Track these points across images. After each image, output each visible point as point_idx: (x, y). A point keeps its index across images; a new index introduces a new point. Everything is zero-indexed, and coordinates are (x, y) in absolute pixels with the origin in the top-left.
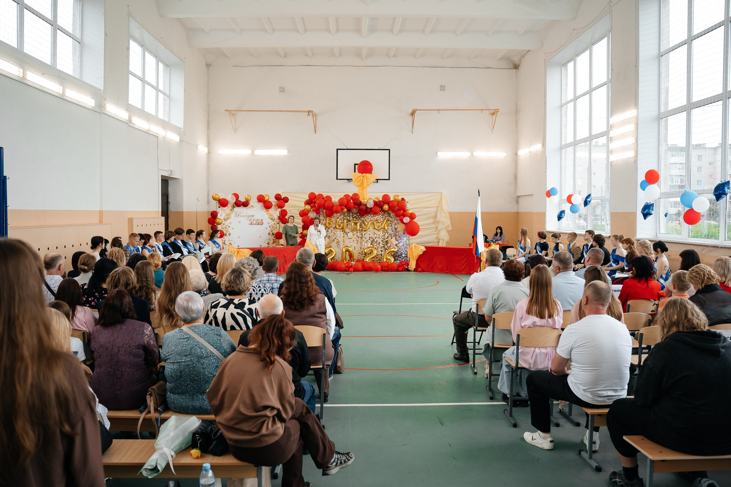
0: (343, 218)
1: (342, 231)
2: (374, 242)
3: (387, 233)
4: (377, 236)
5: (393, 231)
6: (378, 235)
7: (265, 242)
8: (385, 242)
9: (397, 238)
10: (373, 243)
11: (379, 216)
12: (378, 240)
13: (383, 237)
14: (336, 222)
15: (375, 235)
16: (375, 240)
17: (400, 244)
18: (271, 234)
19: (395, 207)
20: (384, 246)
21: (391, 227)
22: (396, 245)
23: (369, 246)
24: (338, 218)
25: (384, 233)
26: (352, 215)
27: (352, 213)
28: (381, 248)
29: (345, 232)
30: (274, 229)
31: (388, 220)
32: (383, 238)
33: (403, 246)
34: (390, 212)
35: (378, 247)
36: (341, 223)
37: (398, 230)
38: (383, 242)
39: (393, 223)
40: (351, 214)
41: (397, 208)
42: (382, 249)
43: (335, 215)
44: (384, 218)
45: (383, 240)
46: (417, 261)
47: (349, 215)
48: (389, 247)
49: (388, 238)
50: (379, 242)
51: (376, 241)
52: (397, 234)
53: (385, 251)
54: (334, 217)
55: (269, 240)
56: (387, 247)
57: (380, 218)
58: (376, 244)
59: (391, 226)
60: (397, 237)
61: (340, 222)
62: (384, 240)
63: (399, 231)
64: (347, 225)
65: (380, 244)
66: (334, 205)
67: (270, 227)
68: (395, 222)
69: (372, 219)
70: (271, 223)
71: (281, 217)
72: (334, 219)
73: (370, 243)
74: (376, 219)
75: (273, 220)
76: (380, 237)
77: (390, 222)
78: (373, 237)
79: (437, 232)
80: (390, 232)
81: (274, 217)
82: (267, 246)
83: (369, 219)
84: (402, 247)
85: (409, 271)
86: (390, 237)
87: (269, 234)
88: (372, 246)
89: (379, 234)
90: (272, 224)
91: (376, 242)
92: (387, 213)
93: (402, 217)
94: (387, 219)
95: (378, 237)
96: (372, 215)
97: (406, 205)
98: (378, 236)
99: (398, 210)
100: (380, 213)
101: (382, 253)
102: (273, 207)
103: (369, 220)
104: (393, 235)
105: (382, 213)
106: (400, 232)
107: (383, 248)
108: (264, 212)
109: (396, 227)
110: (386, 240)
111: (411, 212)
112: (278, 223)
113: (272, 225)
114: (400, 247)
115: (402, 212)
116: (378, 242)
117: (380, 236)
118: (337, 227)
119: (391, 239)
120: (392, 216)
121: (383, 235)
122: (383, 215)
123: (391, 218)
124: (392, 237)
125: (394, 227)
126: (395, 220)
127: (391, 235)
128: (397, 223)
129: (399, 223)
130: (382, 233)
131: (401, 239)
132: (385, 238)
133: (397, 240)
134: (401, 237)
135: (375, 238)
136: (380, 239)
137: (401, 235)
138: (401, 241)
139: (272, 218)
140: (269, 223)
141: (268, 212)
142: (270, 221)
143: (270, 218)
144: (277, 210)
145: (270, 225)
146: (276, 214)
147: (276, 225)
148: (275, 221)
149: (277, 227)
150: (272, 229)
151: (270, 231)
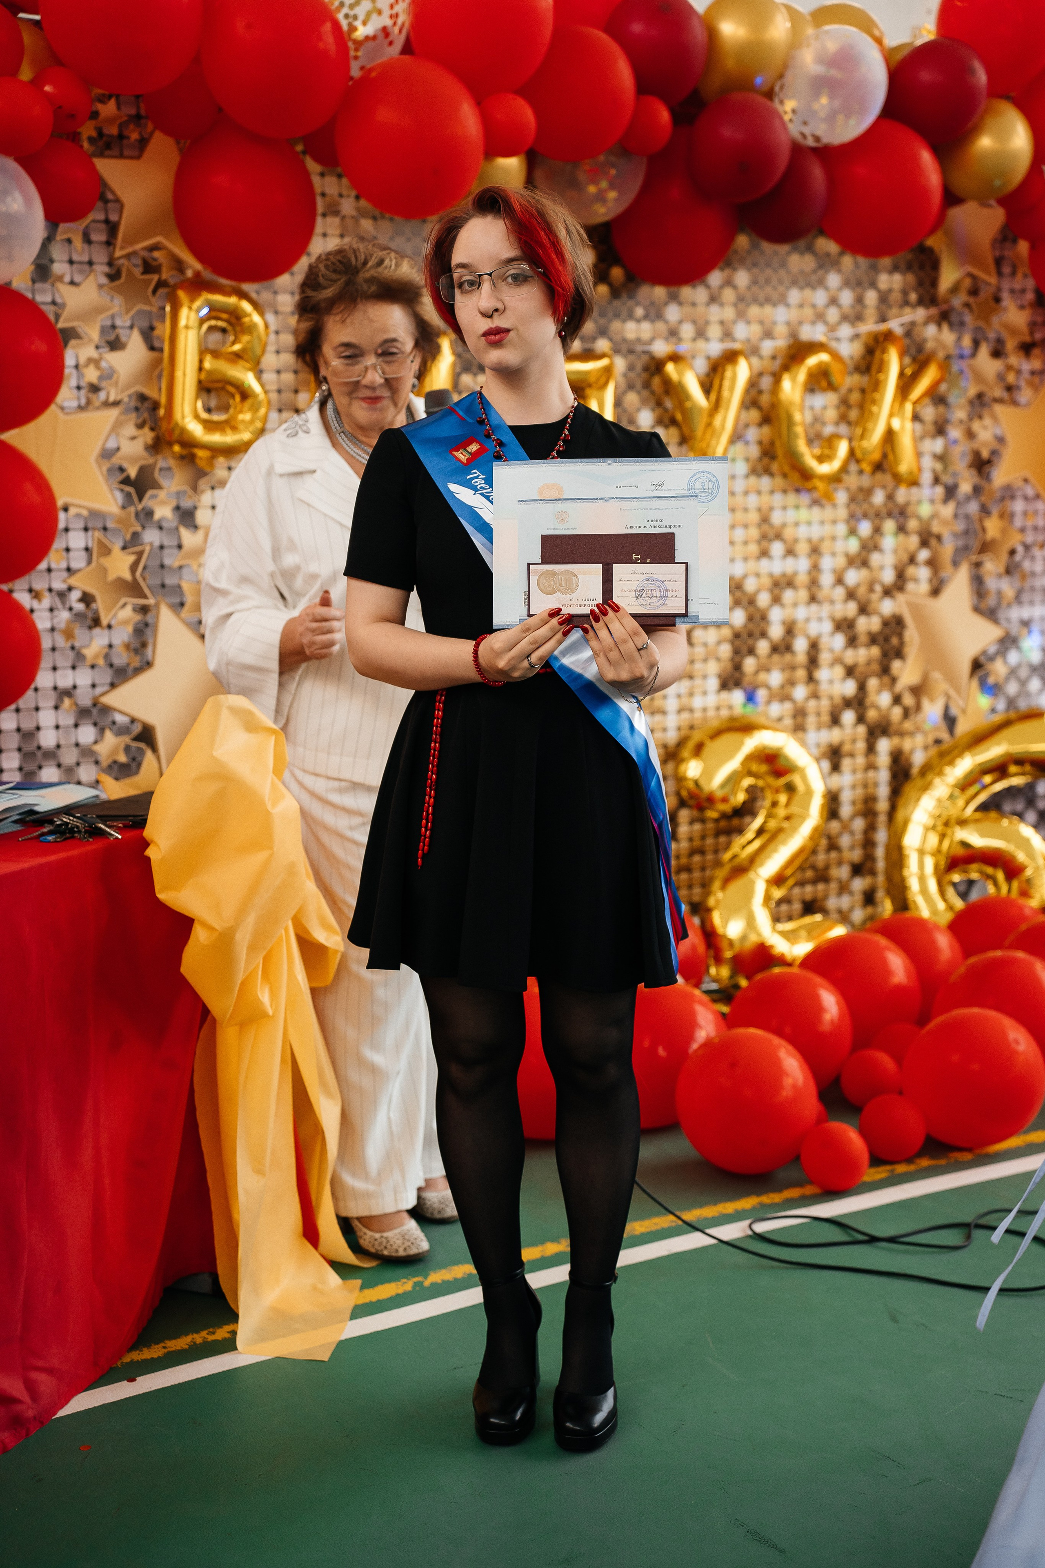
2: (763, 647)
3: (889, 526)
4: (789, 566)
5: (950, 492)
6: (803, 548)
8: (873, 639)
9: (992, 584)
10: (749, 664)
11: (820, 297)
12: (801, 613)
13: (853, 577)
15: (777, 548)
16: (776, 616)
17: (1013, 657)
20: (862, 687)
21: (937, 445)
22: (977, 666)
23: (712, 700)
25: (865, 528)
28: (835, 720)
32: (851, 595)
35: (800, 714)
37: (1000, 476)
38: (852, 641)
39: (956, 382)
42: (835, 736)
45: (851, 608)
48: (908, 700)
49: (901, 581)
50: (814, 646)
51: (776, 631)
52: (993, 527)
53: (871, 749)
56: (884, 699)
58: (775, 678)
59: (940, 429)
60: (991, 566)
62: (863, 610)
63: (1009, 493)
65: (823, 674)
68: (979, 378)
69: (742, 331)
73: (713, 668)
74: (781, 330)
76: (826, 579)
78: (750, 585)
80: (925, 510)
83: (714, 331)
86: (923, 573)
88: (737, 697)
89: (816, 532)
91: (783, 648)
95: (802, 578)
96: (742, 278)
98: (801, 565)
101: (836, 781)
103: (715, 348)
104: (948, 549)
106: (1018, 506)
107: (848, 717)
109: (986, 433)
110: (887, 607)
114: (1012, 688)
116: (800, 645)
117: (827, 563)
119: (935, 592)
120: (955, 289)
121: (853, 545)
122: (857, 284)
123: (944, 317)
124: (947, 571)
125: (970, 435)
126: (976, 344)
127: (933, 542)
128: (1001, 377)
129: (1011, 378)
130: (841, 529)
131: (1025, 597)
132: (871, 590)
133: (991, 601)
134: (1027, 565)
135: (776, 600)
136: (825, 610)
137: (1030, 538)
138: (1025, 612)
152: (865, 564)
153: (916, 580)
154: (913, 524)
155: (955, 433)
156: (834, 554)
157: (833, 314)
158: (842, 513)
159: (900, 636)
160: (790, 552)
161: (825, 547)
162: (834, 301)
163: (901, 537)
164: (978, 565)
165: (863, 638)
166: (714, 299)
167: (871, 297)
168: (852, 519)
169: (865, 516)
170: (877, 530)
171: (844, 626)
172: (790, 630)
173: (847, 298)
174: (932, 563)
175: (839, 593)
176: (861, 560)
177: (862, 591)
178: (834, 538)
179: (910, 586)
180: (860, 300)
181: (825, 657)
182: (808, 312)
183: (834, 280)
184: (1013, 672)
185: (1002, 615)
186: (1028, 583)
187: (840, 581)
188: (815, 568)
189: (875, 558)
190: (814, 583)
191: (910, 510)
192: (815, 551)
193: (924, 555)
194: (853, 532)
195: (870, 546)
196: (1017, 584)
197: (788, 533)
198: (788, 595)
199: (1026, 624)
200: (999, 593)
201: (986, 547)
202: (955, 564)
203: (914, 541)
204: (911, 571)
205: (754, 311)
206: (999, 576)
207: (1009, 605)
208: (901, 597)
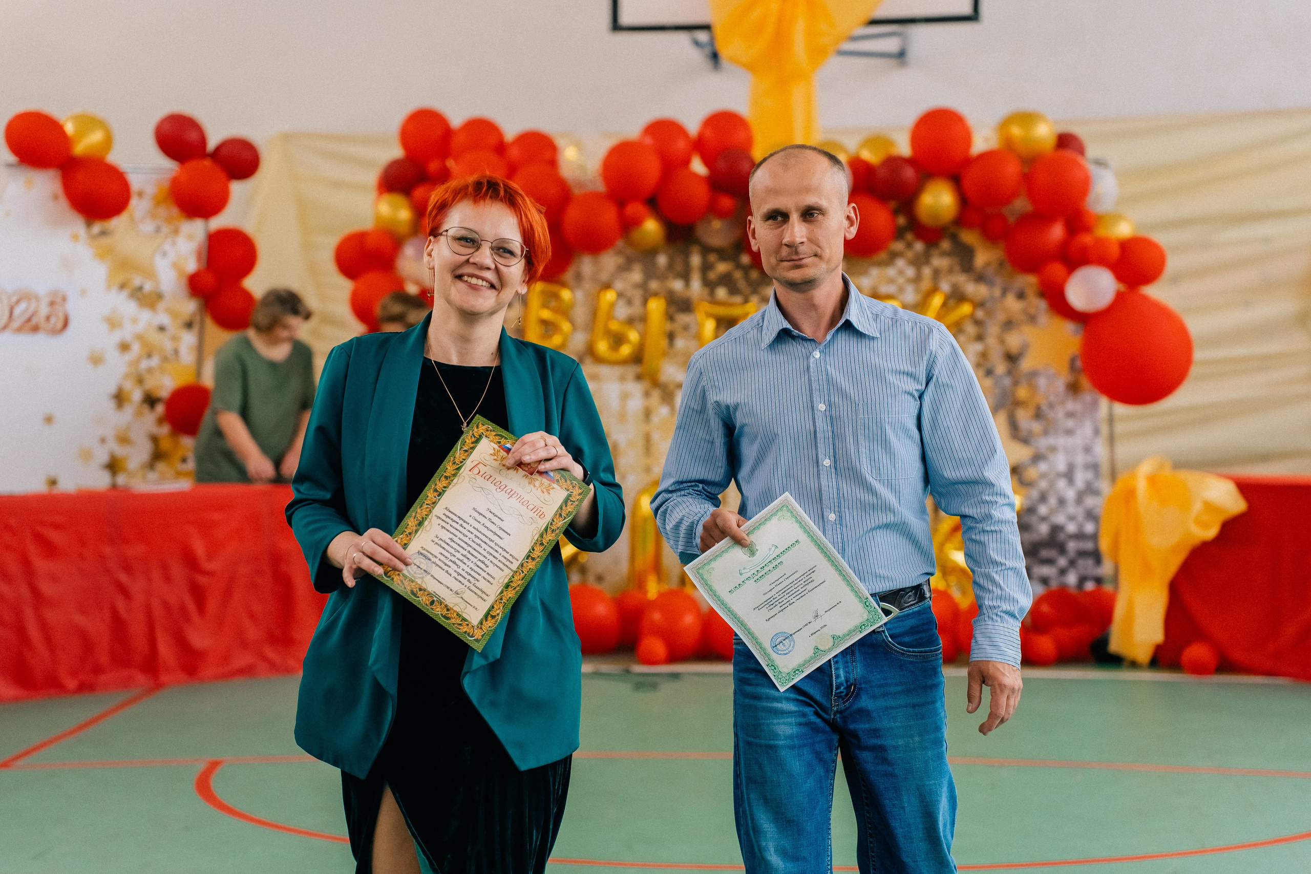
0: (643, 286)
1: (639, 378)
5: (989, 372)
7: (86, 455)
9: (1023, 424)
14: (594, 313)
17: (1043, 467)
18: (137, 395)
19: (1007, 200)
21: (979, 347)
24: (607, 286)
26: (706, 268)
27: (706, 250)
29: (655, 383)
30: (155, 361)
31: (957, 296)
33: (1069, 475)
34: (969, 237)
36: (630, 321)
37: (1026, 365)
39: (990, 313)
40: (696, 260)
41: (1021, 205)
43: (586, 265)
44: (926, 284)
46: (1175, 588)
47: (679, 267)
52: (1022, 392)
54: (579, 277)
55: (124, 440)
57: (901, 281)
59: (980, 338)
60: (1022, 414)
61: (622, 311)
63: (1033, 374)
64: (671, 337)
66: (576, 192)
67: (124, 347)
68: (1006, 310)
70: (135, 321)
71: (209, 279)
72: (579, 295)
75: (147, 298)
77: (966, 309)
81: (151, 274)
82: (100, 481)
84: (1062, 484)
85: (1115, 661)
87: (120, 398)
90: (140, 328)
92: (945, 245)
93: (1056, 269)
94: (945, 287)
97: (1084, 185)
99: (1026, 220)
100: (898, 246)
102: (138, 206)
105: (909, 246)
106: (1043, 381)
108: (75, 238)
109: (1014, 341)
111: (1124, 230)
112: (189, 325)
113: (140, 337)
114: (1043, 484)
115: (1057, 232)
118: (602, 347)
120: (987, 265)
122: (918, 262)
123: (980, 278)
125: (1002, 341)
126: (1004, 292)
128: (1025, 312)
129: (1032, 311)
131: (1051, 432)
133: (1024, 434)
134: (1051, 414)
137: (1052, 398)
138: (1051, 441)
139: (140, 288)
140: (113, 323)
141: (105, 241)
142: (127, 307)
143: (122, 287)
144: (176, 232)
145: (127, 333)
146: (164, 254)
147: (175, 339)
148: (161, 306)
149: (176, 352)
150: (138, 361)
151: (127, 376)
155: (991, 341)
162: (901, 273)
164: (1012, 413)
167: (927, 271)
180: (918, 273)
182: (884, 279)
184: (1043, 476)
185: (1033, 441)
186: (1052, 425)
196: (1044, 425)
199: (1052, 448)
200: (1030, 429)
201: (1017, 403)
206: (1029, 420)
207: (1038, 436)
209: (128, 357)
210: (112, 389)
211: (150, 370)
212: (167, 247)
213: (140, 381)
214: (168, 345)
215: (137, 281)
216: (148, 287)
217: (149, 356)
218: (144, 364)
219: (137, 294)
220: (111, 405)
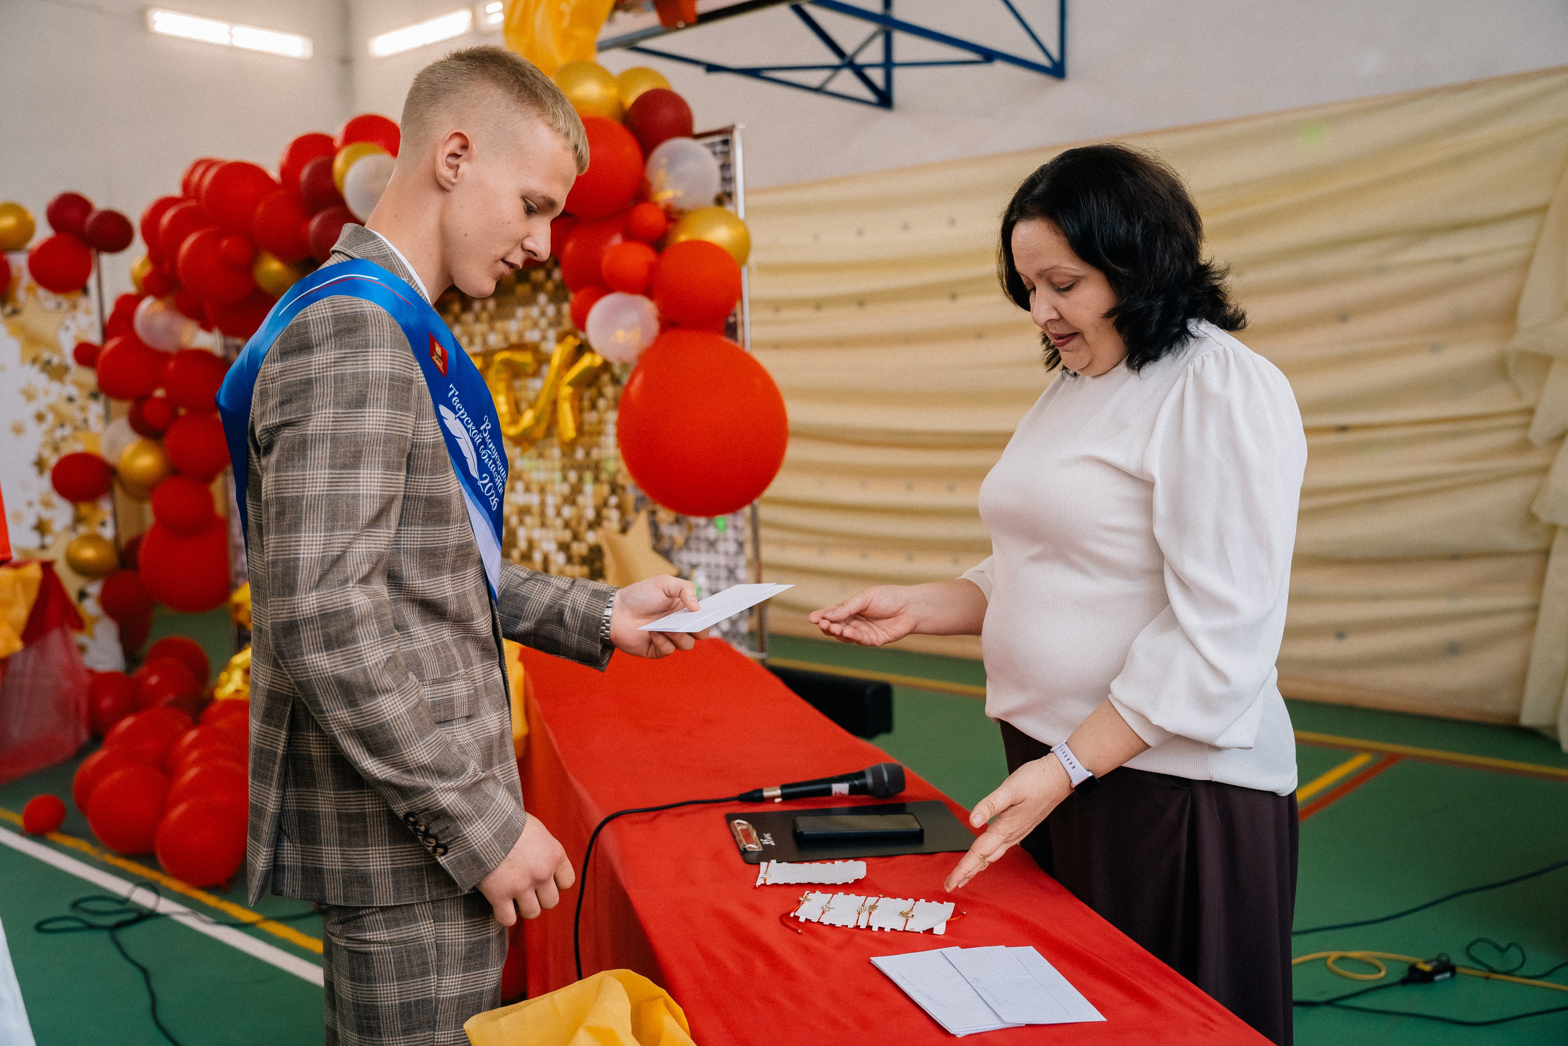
3: (588, 476)
6: (535, 488)
8: (582, 561)
11: (534, 311)
12: (537, 534)
13: (567, 512)
16: (522, 534)
25: (573, 476)
30: (67, 431)
32: (567, 525)
38: (570, 560)
45: (567, 535)
49: (598, 518)
50: (546, 560)
51: (522, 545)
62: (576, 537)
67: (40, 417)
70: (46, 392)
75: (56, 372)
76: (550, 512)
79: (1534, 460)
81: (56, 348)
83: (478, 340)
86: (613, 515)
90: (52, 399)
95: (536, 509)
110: (591, 537)
112: (94, 396)
113: (52, 408)
116: (537, 557)
117: (551, 500)
119: (624, 530)
121: (565, 489)
124: (631, 516)
127: (619, 491)
130: (557, 476)
131: (693, 544)
132: (579, 523)
133: (666, 544)
135: (521, 522)
136: (551, 534)
138: (692, 556)
139: (48, 362)
140: (29, 395)
141: (17, 319)
142: (39, 380)
143: (34, 361)
144: (74, 307)
145: (40, 404)
146: (67, 329)
147: (83, 409)
148: (68, 378)
149: (85, 421)
150: (51, 431)
151: (44, 445)
152: (573, 503)
153: (609, 519)
154: (604, 476)
156: (554, 494)
157: (543, 322)
158: (558, 464)
159: (602, 562)
160: (527, 489)
161: (548, 487)
163: (597, 486)
164: (653, 513)
165: (576, 559)
166: (477, 319)
168: (564, 470)
169: (573, 467)
170: (581, 479)
171: (564, 547)
172: (531, 544)
173: (551, 310)
174: (620, 507)
175: (559, 522)
176: (571, 499)
177: (573, 523)
178: (553, 482)
179: (606, 524)
180: (559, 312)
181: (553, 569)
182: (528, 323)
183: (542, 298)
185: (675, 556)
186: (695, 533)
187: (558, 514)
188: (543, 504)
189: (580, 499)
190: (542, 514)
191: (602, 464)
192: (542, 491)
193: (613, 500)
194: (565, 479)
195: (577, 489)
196: (685, 533)
197: (526, 476)
198: (528, 520)
199: (694, 566)
200: (672, 538)
202: (637, 510)
203: (605, 489)
204: (605, 512)
205: (499, 325)
206: (672, 524)
207: (680, 549)
208: (600, 532)
209: (45, 427)
210: (33, 457)
211: (64, 439)
212: (68, 322)
213: (56, 449)
214: (78, 415)
215: (46, 355)
216: (56, 360)
217: (62, 425)
218: (59, 433)
219: (47, 367)
220: (33, 471)
